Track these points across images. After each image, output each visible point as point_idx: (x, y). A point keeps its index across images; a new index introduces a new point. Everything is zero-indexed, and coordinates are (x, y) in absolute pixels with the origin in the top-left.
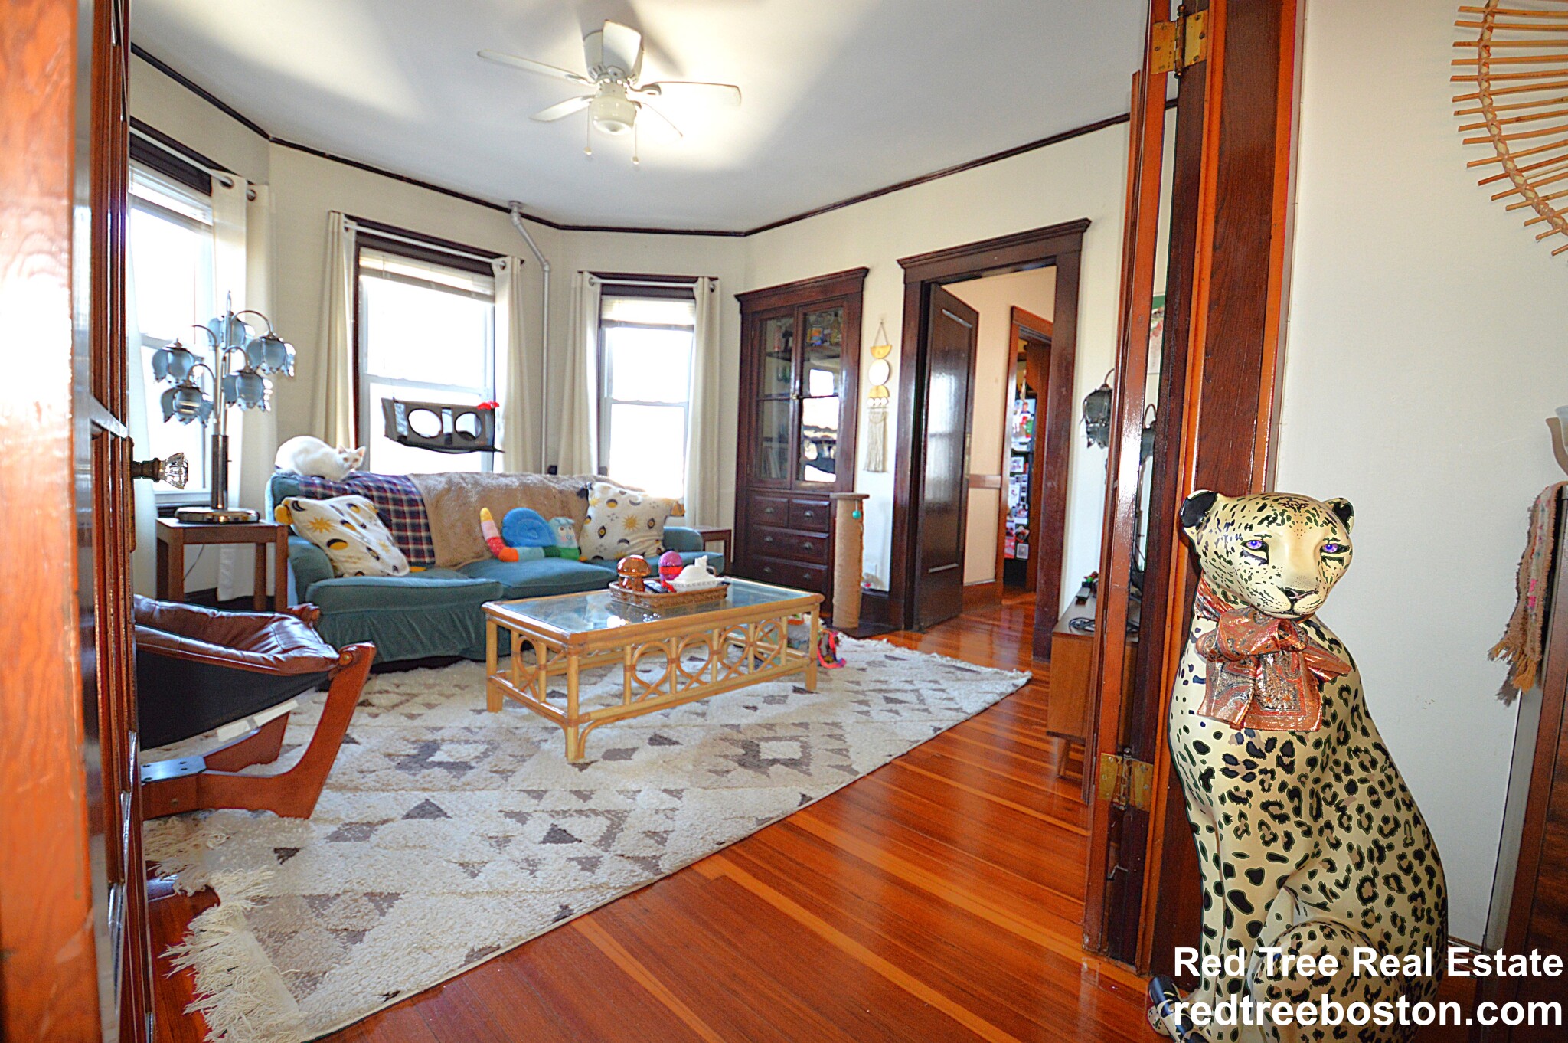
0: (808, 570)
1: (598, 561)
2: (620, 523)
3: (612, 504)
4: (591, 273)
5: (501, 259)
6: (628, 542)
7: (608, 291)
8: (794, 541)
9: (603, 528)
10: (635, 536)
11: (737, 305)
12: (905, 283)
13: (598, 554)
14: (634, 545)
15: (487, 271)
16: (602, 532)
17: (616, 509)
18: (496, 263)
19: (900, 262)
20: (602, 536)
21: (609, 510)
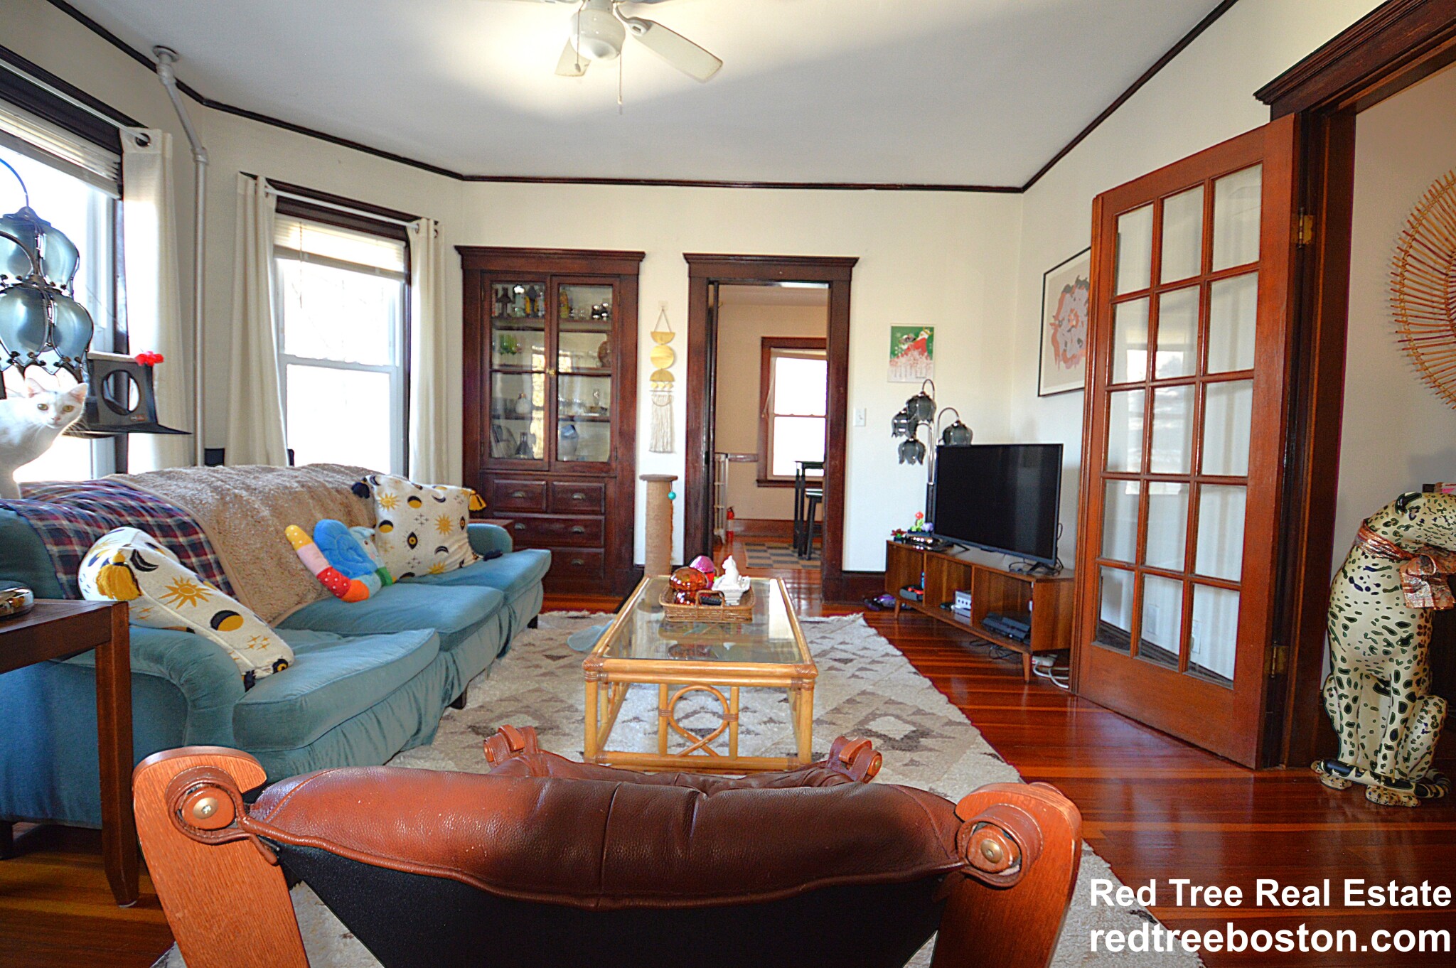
0: (579, 555)
1: (407, 578)
2: (433, 526)
3: (414, 502)
4: (269, 181)
5: (139, 130)
6: (446, 550)
7: (286, 208)
8: (557, 526)
9: (413, 535)
10: (451, 541)
11: (456, 259)
12: (690, 277)
13: (410, 570)
14: (453, 552)
15: (111, 142)
16: (413, 540)
17: (423, 509)
18: (128, 135)
19: (687, 257)
20: (413, 547)
21: (413, 511)
